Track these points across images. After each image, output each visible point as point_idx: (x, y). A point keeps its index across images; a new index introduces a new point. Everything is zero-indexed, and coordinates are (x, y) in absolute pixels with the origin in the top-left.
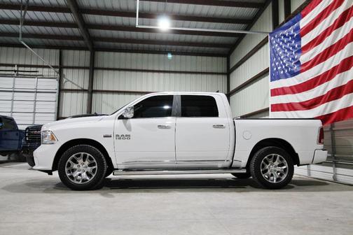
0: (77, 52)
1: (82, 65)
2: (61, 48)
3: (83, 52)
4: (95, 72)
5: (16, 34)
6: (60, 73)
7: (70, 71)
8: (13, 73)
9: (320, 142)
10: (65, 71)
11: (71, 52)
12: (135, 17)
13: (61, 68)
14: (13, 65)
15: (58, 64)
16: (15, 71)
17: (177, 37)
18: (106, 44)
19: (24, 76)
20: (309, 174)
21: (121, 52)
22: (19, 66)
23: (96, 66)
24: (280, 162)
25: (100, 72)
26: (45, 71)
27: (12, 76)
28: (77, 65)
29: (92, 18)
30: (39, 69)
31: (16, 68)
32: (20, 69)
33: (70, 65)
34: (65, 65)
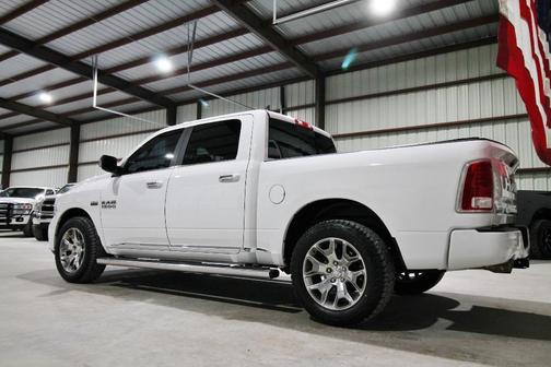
1: (309, 102)
2: (282, 84)
4: (327, 108)
11: (295, 86)
15: (279, 107)
23: (327, 99)
24: (351, 259)
25: (333, 107)
28: (302, 103)
33: (295, 104)
34: (289, 106)
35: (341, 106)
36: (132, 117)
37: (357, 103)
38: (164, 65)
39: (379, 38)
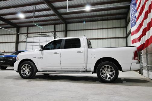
0: (61, 25)
1: (62, 30)
2: (55, 24)
3: (63, 25)
4: (67, 32)
5: (32, 22)
6: (55, 34)
7: (58, 33)
8: (39, 35)
9: (134, 59)
10: (56, 33)
11: (58, 25)
12: (67, 8)
13: (55, 32)
14: (39, 33)
15: (54, 31)
16: (40, 35)
17: (92, 14)
18: (72, 20)
19: (43, 36)
20: (148, 76)
21: (77, 23)
22: (41, 33)
23: (67, 30)
24: (111, 69)
25: (69, 32)
26: (50, 34)
27: (39, 37)
28: (60, 30)
29: (62, 11)
30: (48, 33)
31: (40, 34)
32: (42, 34)
33: (58, 30)
34: (56, 31)
35: (71, 32)
36: (6, 29)
37: (75, 31)
38: (22, 16)
39: (80, 16)
